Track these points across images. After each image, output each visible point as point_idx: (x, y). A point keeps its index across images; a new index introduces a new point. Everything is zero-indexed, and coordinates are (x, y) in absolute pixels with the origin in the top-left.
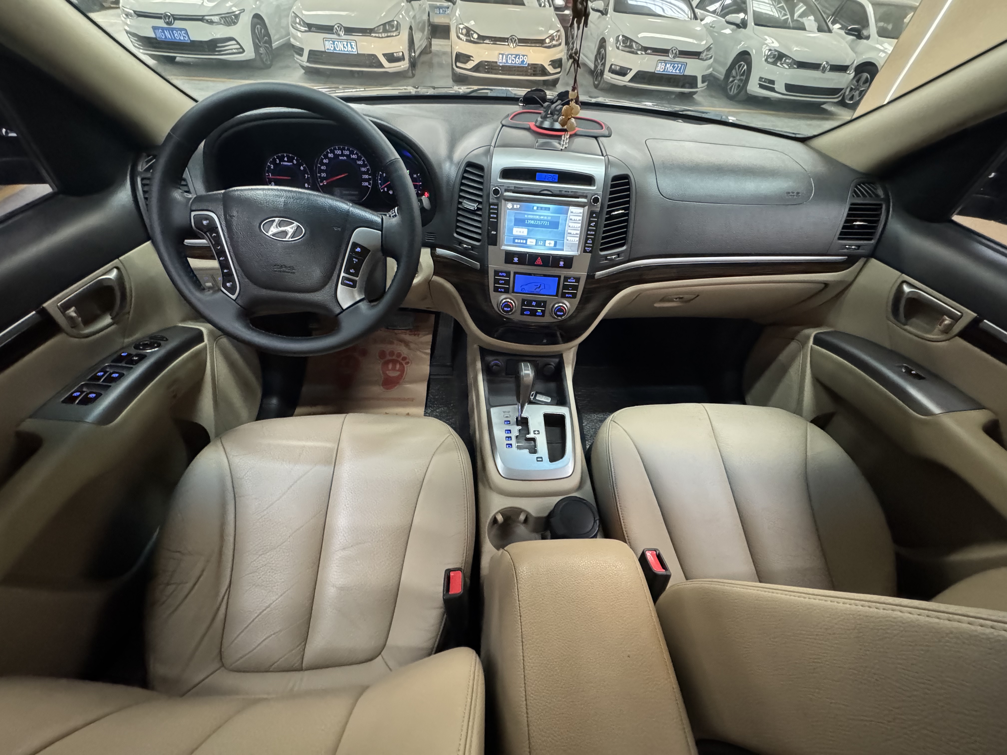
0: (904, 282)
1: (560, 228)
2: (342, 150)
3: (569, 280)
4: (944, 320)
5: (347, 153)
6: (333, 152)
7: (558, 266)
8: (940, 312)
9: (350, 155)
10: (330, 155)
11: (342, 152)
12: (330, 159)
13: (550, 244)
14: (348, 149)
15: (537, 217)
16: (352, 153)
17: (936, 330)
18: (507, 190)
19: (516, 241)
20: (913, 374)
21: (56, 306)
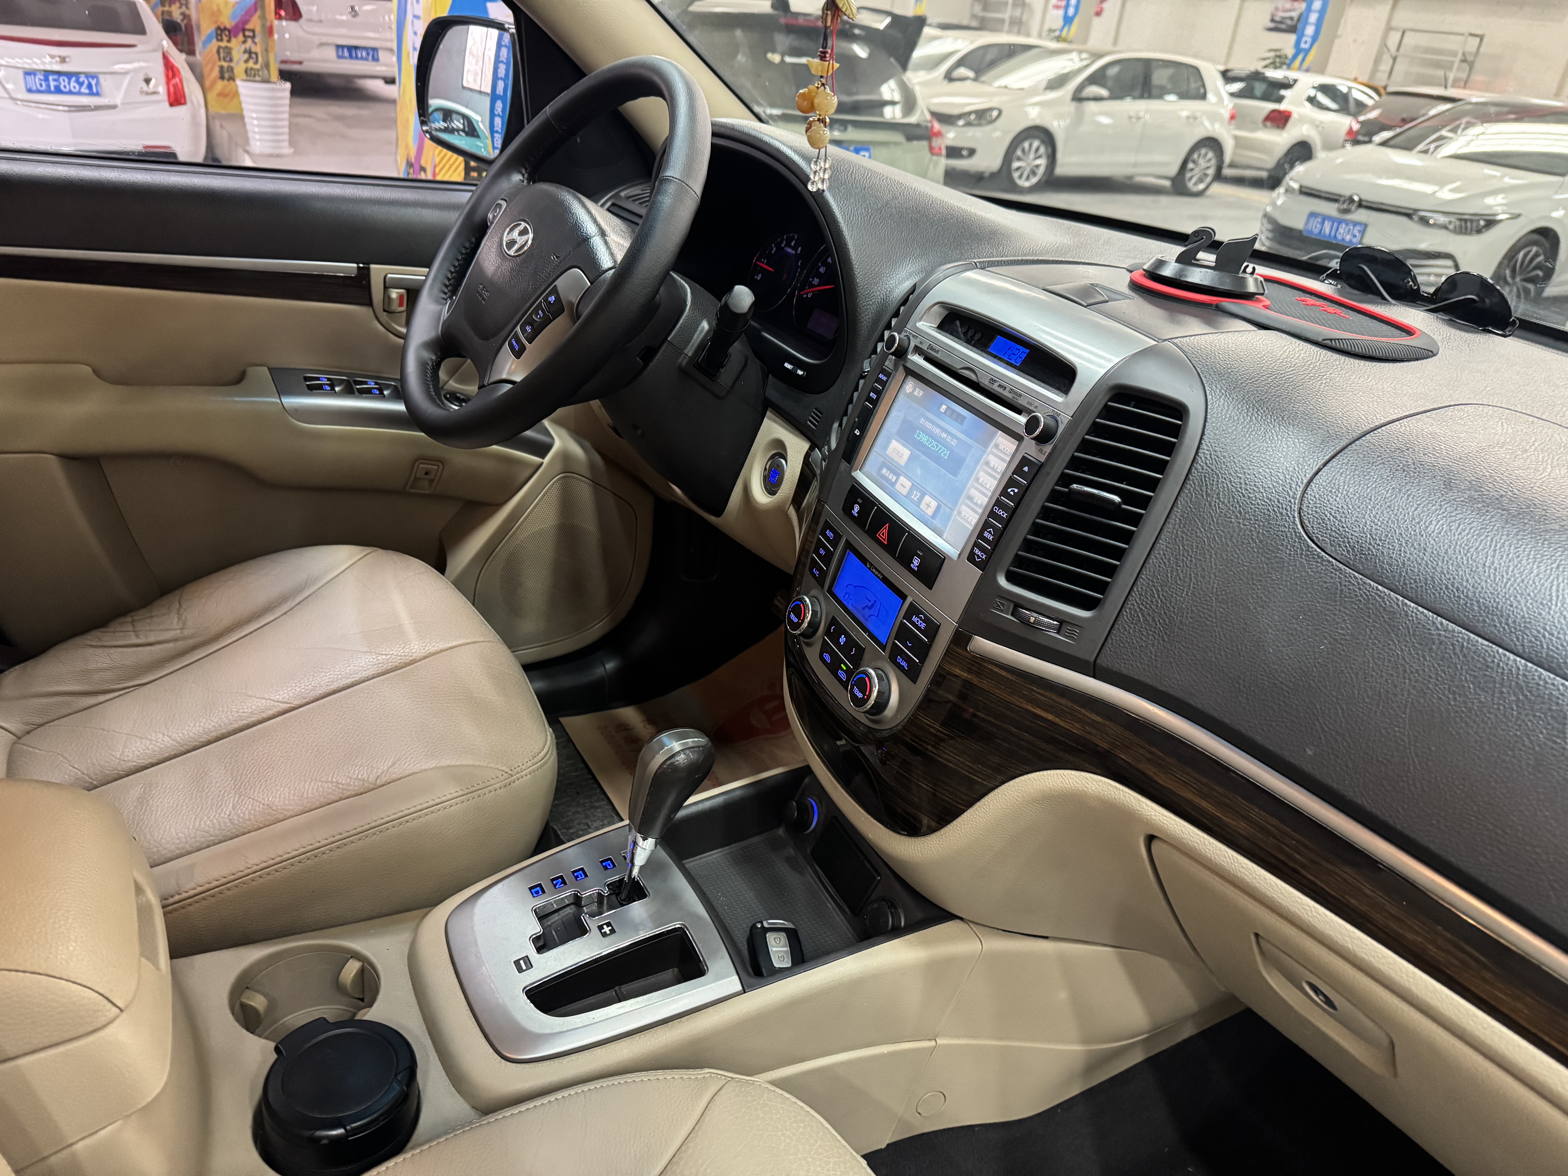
1: (963, 472)
3: (915, 619)
7: (905, 562)
13: (928, 506)
15: (938, 431)
18: (918, 350)
19: (884, 471)
21: (384, 274)
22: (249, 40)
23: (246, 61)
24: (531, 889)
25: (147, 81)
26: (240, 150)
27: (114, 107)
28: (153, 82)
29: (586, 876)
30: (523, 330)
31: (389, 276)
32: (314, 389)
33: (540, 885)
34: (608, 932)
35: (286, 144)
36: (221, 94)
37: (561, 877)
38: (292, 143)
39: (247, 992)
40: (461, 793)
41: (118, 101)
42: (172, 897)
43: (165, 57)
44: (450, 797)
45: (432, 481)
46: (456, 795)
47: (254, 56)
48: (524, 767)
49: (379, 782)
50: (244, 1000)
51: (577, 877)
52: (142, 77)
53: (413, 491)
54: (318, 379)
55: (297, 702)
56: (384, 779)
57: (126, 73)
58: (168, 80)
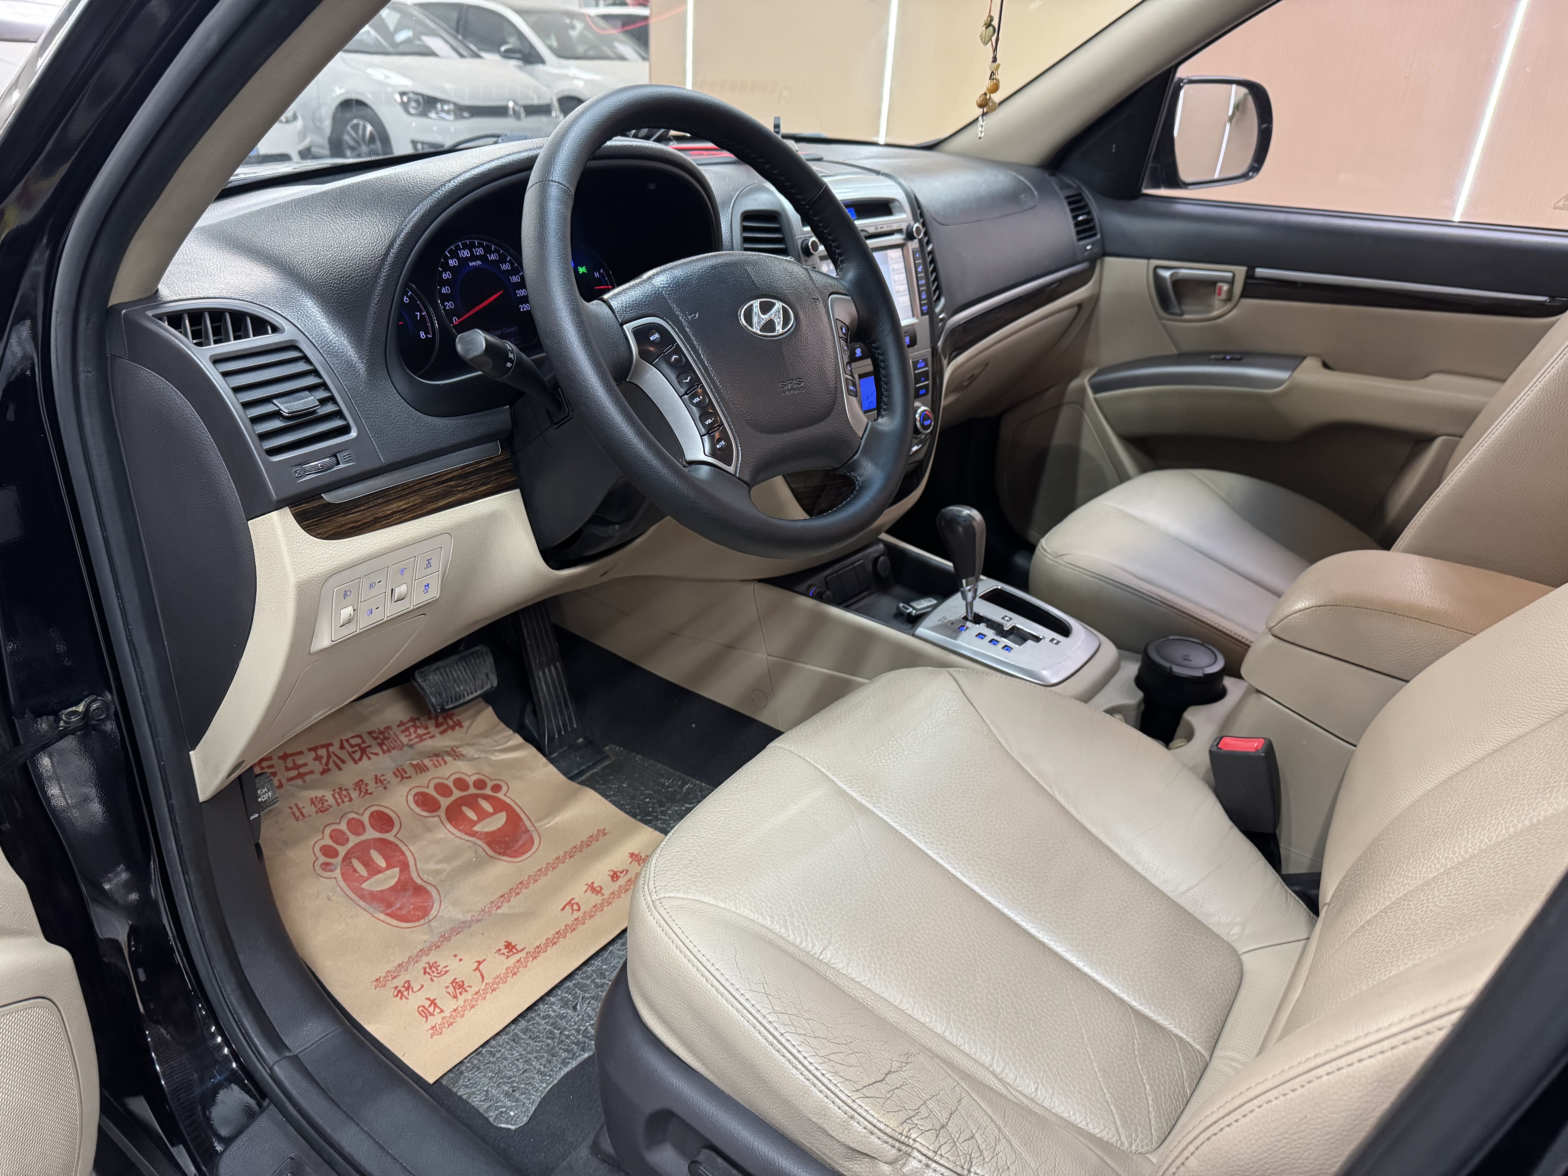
0: (1156, 267)
2: (471, 247)
3: (919, 366)
4: (1220, 288)
5: (480, 251)
6: (454, 255)
8: (1211, 284)
9: (485, 255)
10: (452, 262)
11: (472, 252)
12: (452, 269)
14: (480, 245)
16: (488, 250)
17: (1217, 303)
20: (1229, 360)
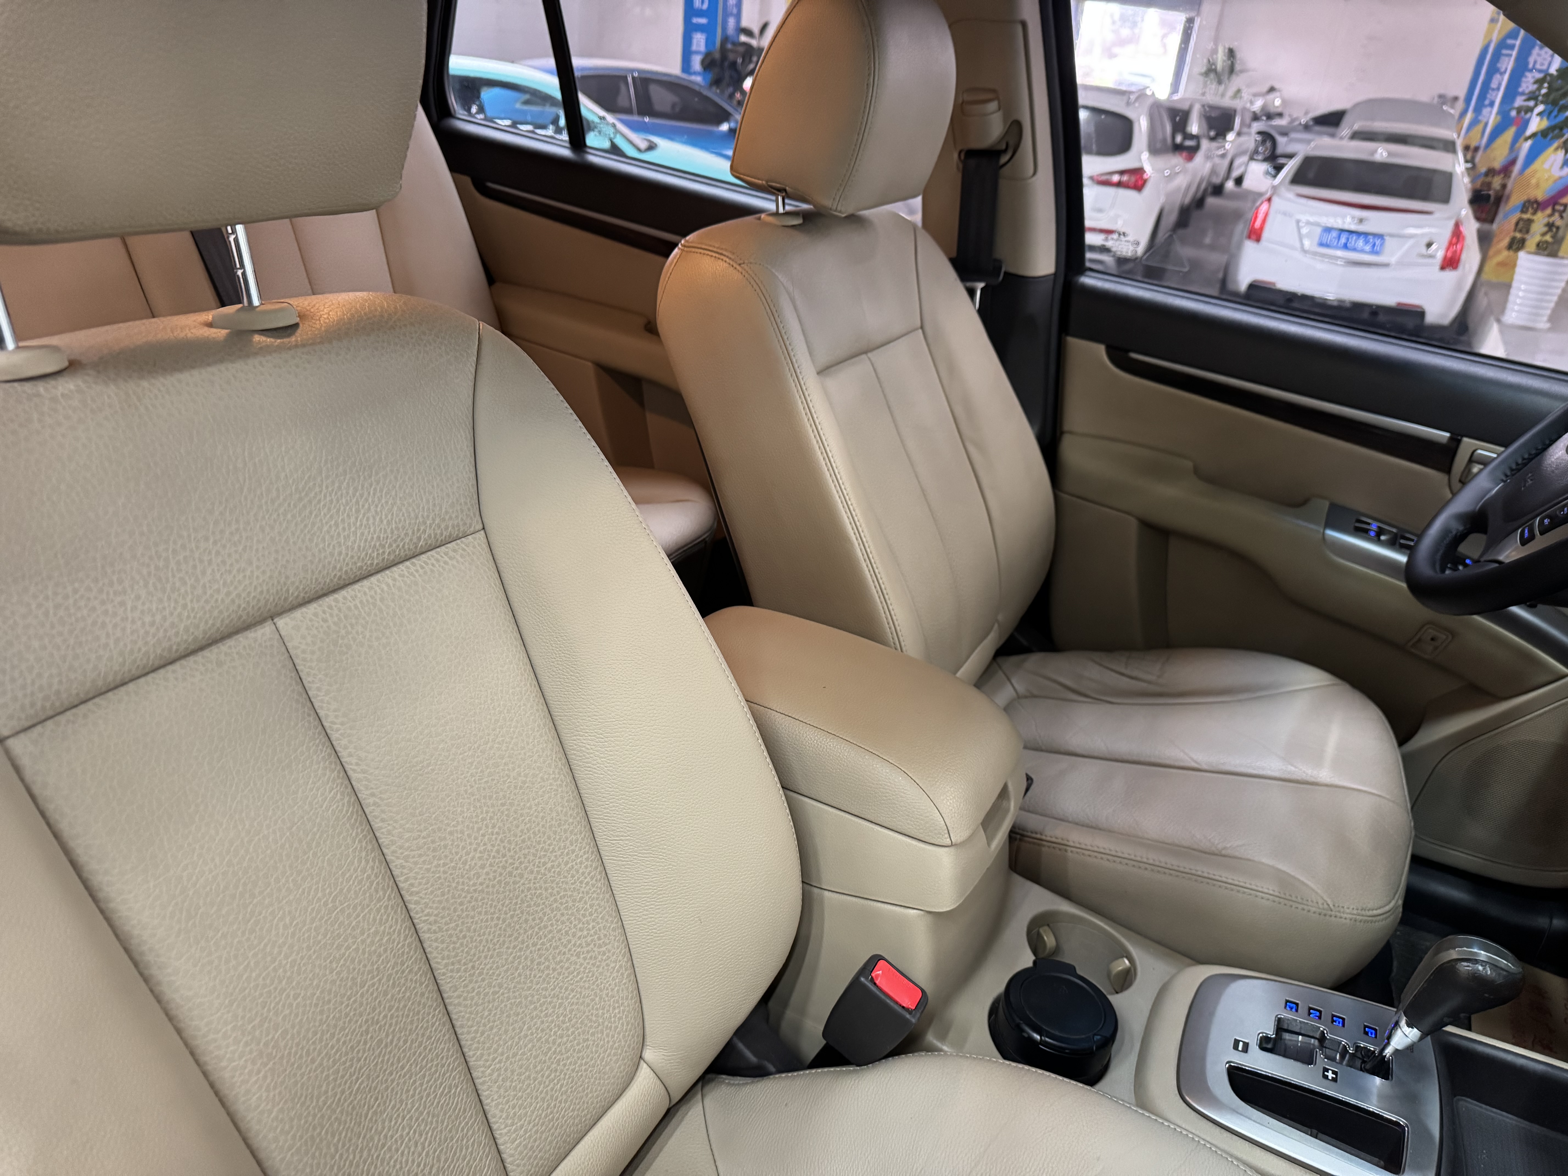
21: (1474, 448)
22: (1557, 215)
23: (1544, 234)
24: (1287, 1001)
25: (1429, 245)
26: (1492, 319)
27: (1386, 265)
28: (1434, 247)
29: (1343, 1025)
30: (1541, 522)
31: (1480, 451)
32: (1360, 531)
33: (1297, 1004)
34: (1330, 1078)
35: (1545, 319)
36: (1502, 264)
37: (1320, 1012)
38: (1553, 318)
39: (1046, 928)
40: (1277, 894)
41: (1393, 260)
42: (1036, 833)
43: (1457, 225)
44: (1266, 891)
45: (1436, 648)
46: (1271, 892)
47: (1554, 230)
48: (1348, 911)
49: (1223, 852)
50: (1041, 931)
51: (1333, 1021)
52: (1425, 241)
53: (1413, 650)
54: (1369, 524)
55: (1205, 767)
56: (1229, 852)
57: (1411, 236)
58: (1451, 244)
